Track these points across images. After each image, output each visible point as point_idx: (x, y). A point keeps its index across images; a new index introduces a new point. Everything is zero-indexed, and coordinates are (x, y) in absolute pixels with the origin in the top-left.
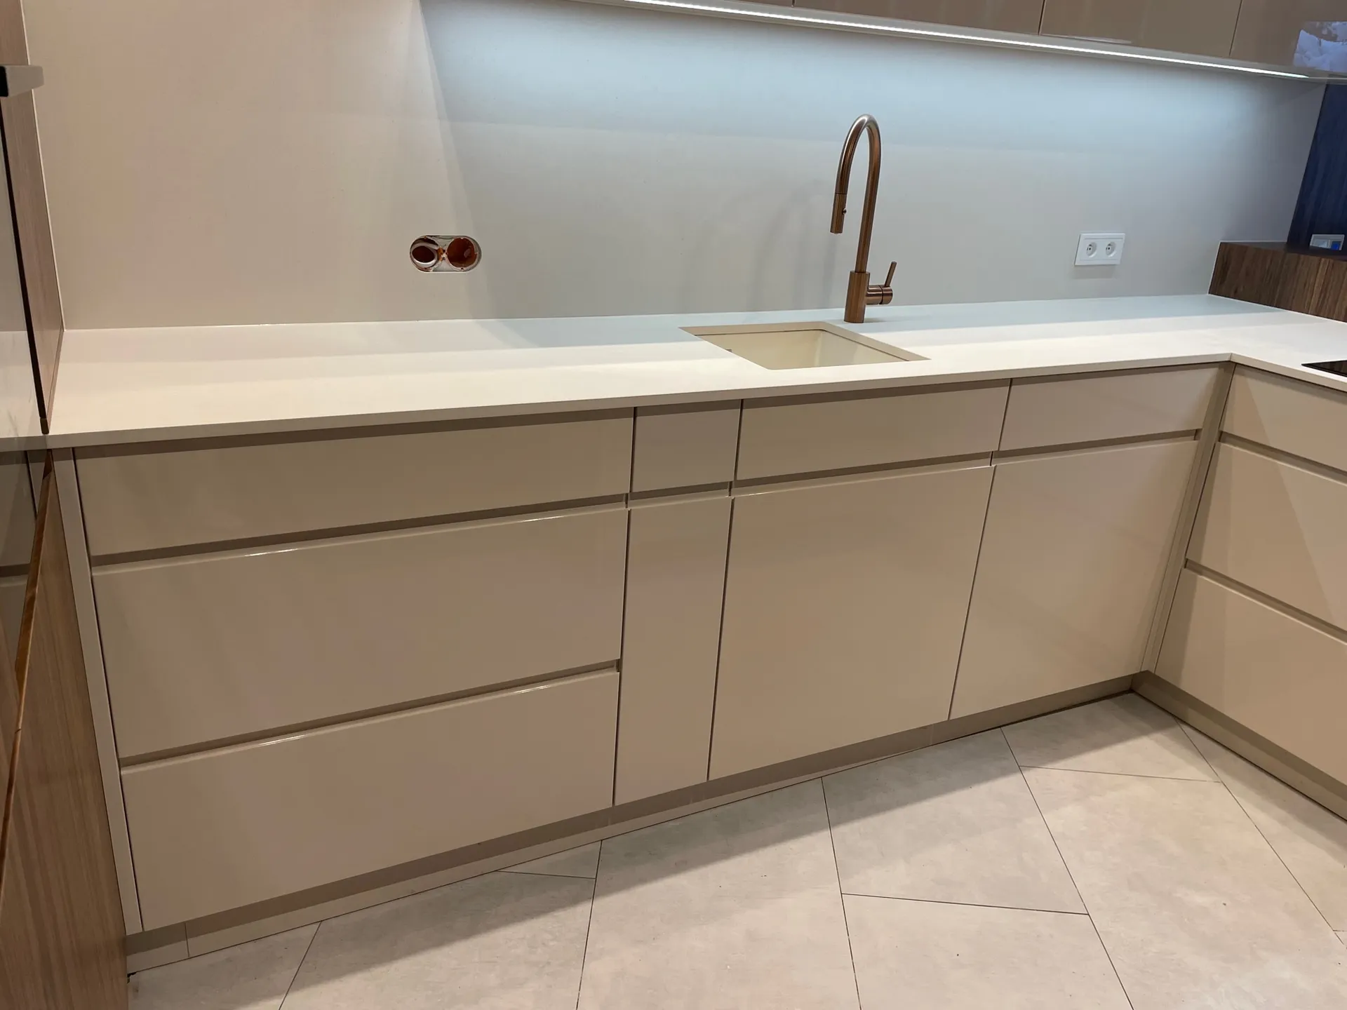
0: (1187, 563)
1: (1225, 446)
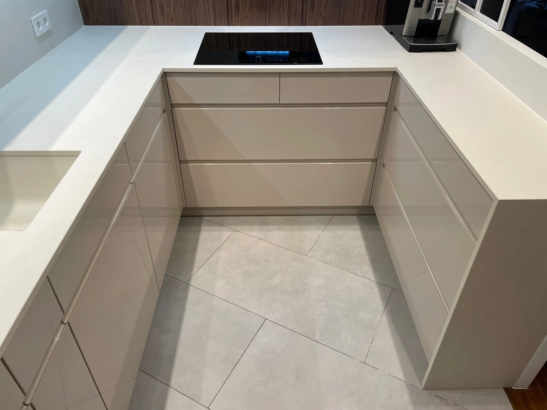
0: (181, 162)
1: (176, 109)
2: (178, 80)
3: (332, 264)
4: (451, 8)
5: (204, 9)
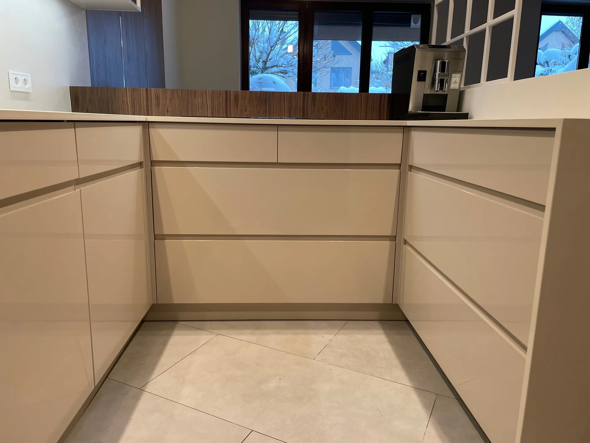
0: (156, 237)
1: (157, 169)
3: (349, 368)
4: (455, 83)
5: (201, 100)
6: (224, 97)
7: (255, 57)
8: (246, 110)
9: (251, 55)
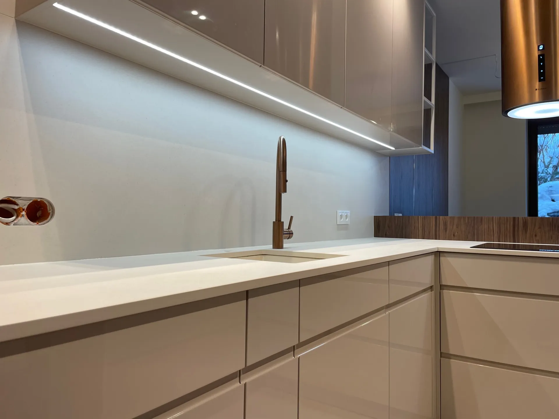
0: (442, 355)
1: (445, 291)
2: (451, 260)
6: (512, 223)
7: (544, 162)
8: (536, 236)
9: (539, 161)
